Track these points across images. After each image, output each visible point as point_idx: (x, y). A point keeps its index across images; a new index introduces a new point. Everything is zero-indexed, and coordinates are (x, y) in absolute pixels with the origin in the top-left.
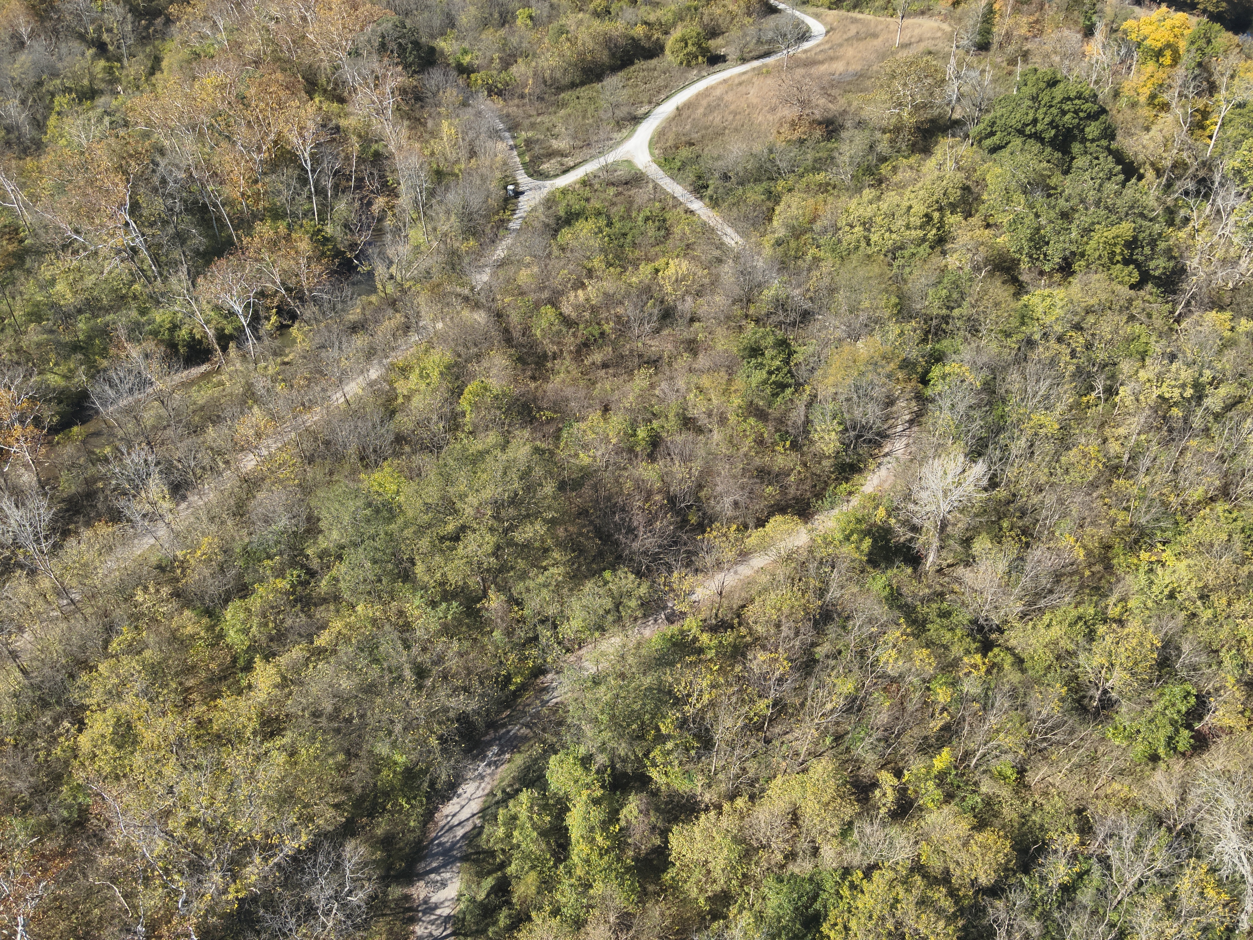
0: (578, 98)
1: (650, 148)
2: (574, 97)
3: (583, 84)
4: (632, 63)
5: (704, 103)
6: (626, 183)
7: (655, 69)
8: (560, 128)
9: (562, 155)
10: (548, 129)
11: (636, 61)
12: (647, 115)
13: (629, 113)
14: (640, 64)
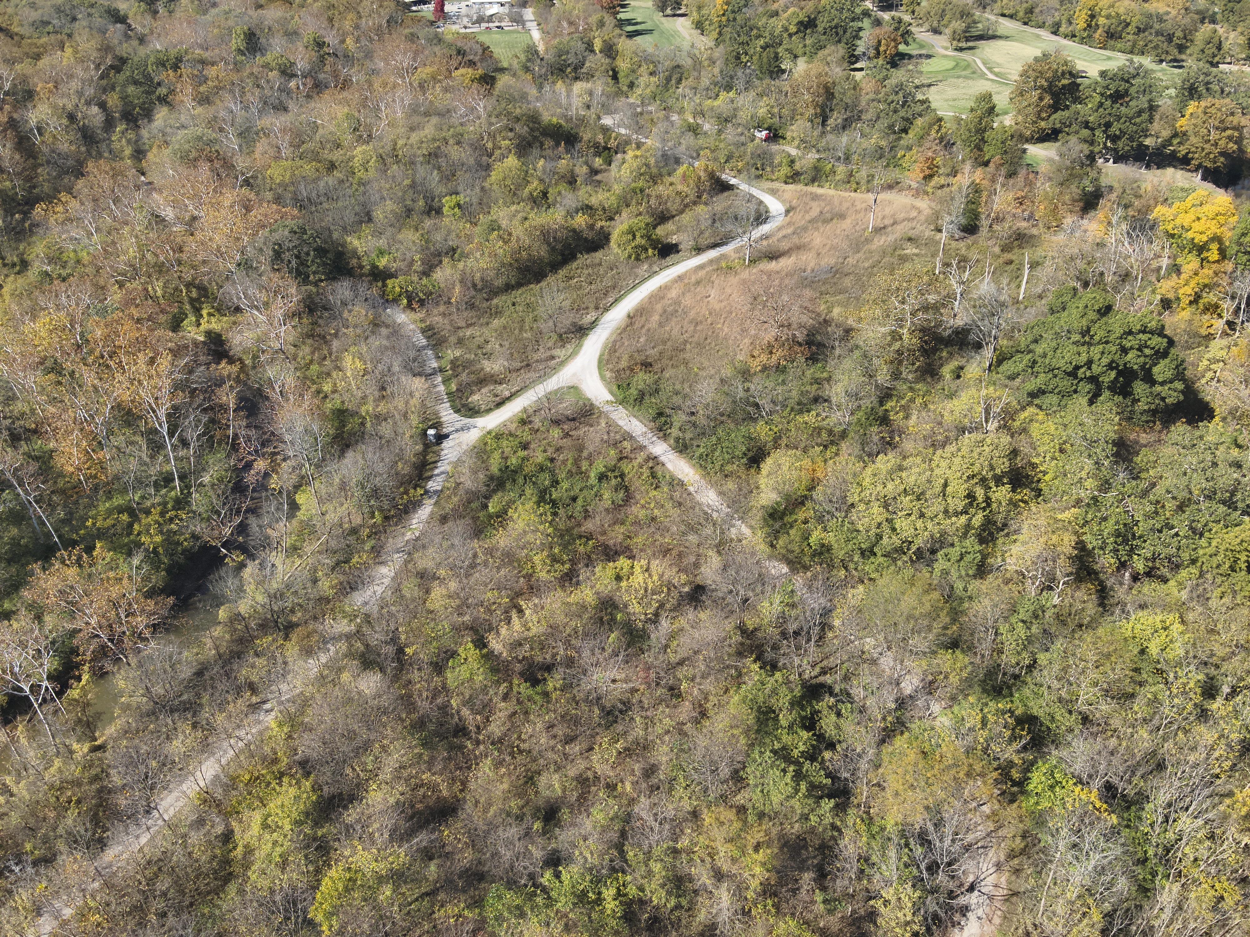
0: (514, 304)
1: (599, 368)
2: (509, 303)
3: (519, 285)
4: (574, 257)
5: (659, 307)
6: (574, 419)
7: (600, 264)
8: (494, 345)
9: (496, 382)
10: (479, 347)
11: (579, 255)
12: (593, 324)
13: (574, 324)
14: (583, 259)
